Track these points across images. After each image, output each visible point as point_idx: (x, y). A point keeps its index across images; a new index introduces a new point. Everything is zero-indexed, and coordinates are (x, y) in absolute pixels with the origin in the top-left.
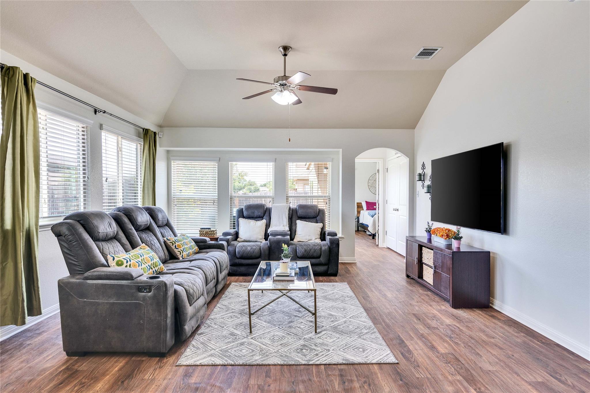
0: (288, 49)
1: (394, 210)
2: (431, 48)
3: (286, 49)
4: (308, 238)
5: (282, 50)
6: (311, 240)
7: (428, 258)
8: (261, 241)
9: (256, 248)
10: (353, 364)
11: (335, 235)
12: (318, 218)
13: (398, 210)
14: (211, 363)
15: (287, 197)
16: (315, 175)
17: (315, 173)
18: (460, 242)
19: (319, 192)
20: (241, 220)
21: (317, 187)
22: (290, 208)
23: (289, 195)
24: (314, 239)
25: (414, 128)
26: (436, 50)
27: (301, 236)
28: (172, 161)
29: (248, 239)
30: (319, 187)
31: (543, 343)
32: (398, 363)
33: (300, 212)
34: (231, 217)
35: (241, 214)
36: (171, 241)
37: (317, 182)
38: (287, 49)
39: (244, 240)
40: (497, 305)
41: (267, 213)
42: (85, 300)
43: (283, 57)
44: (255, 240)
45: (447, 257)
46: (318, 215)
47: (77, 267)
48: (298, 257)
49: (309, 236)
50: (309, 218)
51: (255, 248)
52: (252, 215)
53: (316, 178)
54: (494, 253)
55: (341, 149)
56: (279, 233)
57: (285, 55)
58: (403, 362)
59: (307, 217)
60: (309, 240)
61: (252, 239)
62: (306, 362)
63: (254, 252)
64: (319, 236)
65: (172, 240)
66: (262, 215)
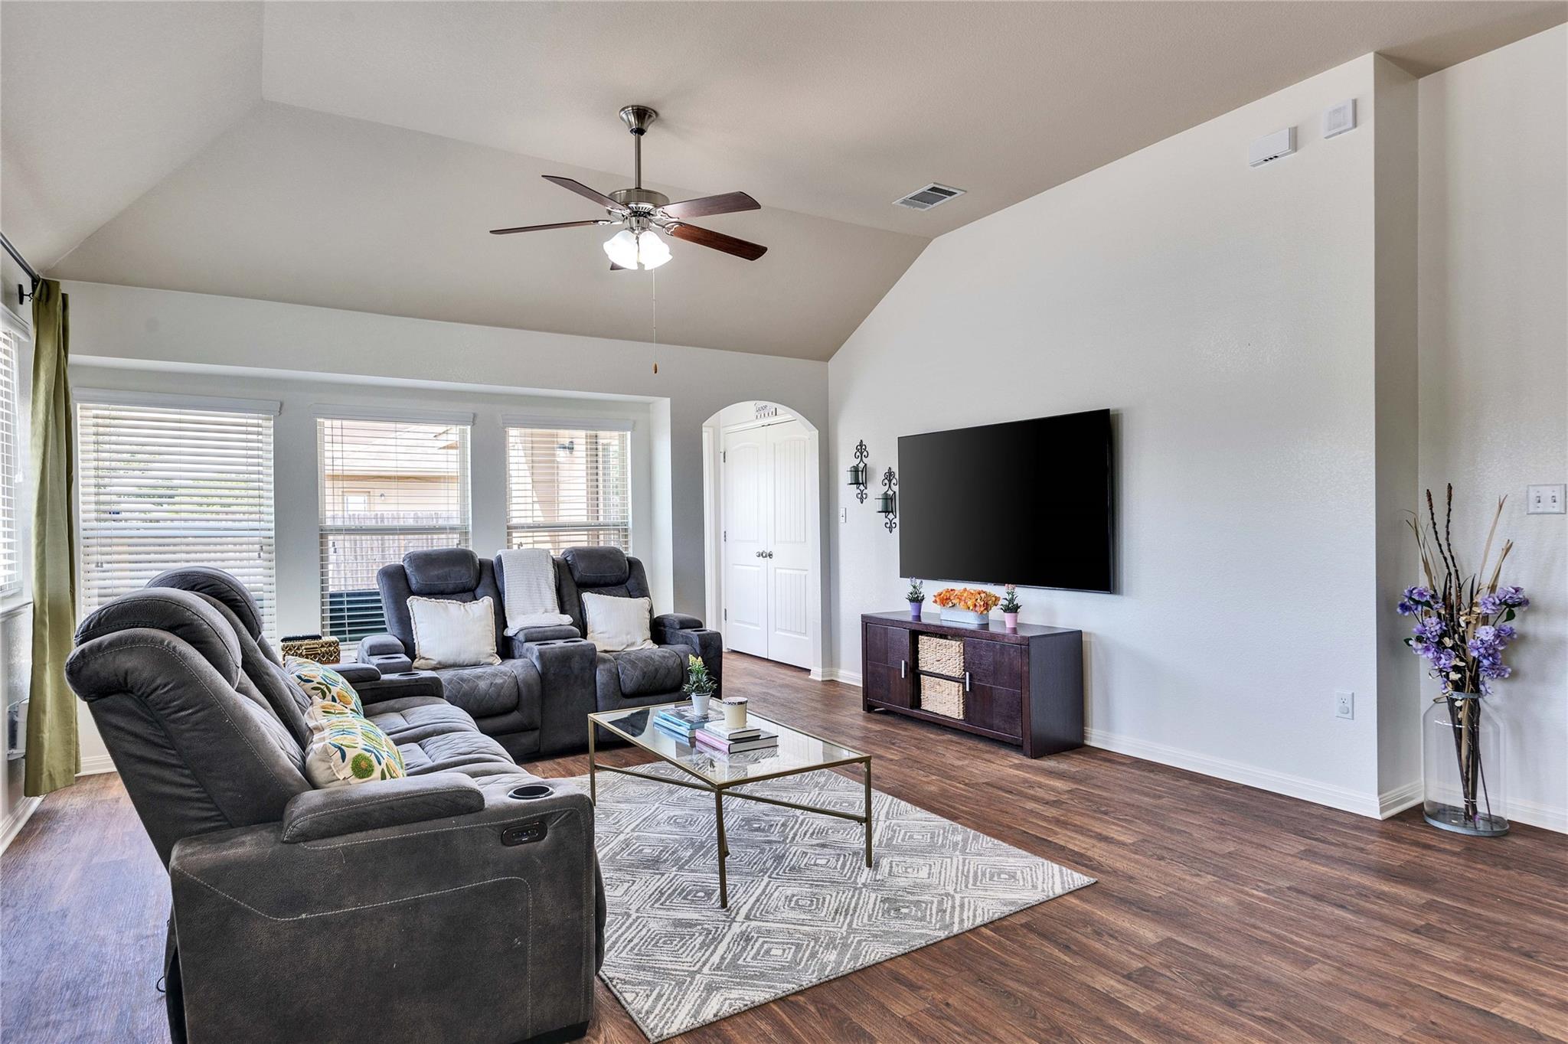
0: (650, 116)
1: (759, 556)
2: (946, 189)
3: (643, 115)
4: (625, 639)
5: (632, 119)
6: (633, 644)
7: (938, 659)
8: (490, 660)
9: (504, 683)
10: (1032, 907)
11: (697, 625)
12: (631, 583)
13: (770, 555)
14: (742, 1006)
15: (508, 528)
16: (525, 467)
17: (523, 460)
18: (1016, 616)
19: (536, 513)
20: (415, 602)
21: (529, 500)
22: (553, 560)
23: (514, 522)
24: (639, 640)
25: (826, 357)
26: (951, 194)
27: (606, 635)
28: (79, 406)
29: (451, 661)
30: (535, 499)
31: (1226, 789)
32: (1097, 882)
33: (581, 570)
34: (323, 596)
35: (402, 585)
36: (314, 685)
37: (530, 487)
38: (645, 114)
39: (439, 663)
40: (1096, 737)
41: (484, 576)
42: (304, 916)
43: (633, 137)
44: (473, 661)
45: (1013, 650)
46: (629, 577)
47: (193, 808)
48: (626, 696)
49: (628, 634)
50: (606, 585)
51: (501, 681)
52: (441, 585)
53: (528, 473)
54: (1090, 634)
55: (667, 401)
56: (551, 631)
57: (640, 132)
58: (1099, 877)
59: (602, 582)
60: (628, 646)
61: (465, 658)
62: (946, 933)
63: (499, 695)
64: (648, 634)
65: (316, 680)
66: (473, 582)
